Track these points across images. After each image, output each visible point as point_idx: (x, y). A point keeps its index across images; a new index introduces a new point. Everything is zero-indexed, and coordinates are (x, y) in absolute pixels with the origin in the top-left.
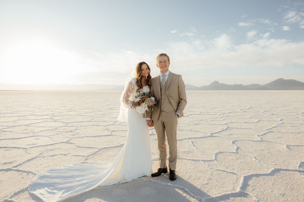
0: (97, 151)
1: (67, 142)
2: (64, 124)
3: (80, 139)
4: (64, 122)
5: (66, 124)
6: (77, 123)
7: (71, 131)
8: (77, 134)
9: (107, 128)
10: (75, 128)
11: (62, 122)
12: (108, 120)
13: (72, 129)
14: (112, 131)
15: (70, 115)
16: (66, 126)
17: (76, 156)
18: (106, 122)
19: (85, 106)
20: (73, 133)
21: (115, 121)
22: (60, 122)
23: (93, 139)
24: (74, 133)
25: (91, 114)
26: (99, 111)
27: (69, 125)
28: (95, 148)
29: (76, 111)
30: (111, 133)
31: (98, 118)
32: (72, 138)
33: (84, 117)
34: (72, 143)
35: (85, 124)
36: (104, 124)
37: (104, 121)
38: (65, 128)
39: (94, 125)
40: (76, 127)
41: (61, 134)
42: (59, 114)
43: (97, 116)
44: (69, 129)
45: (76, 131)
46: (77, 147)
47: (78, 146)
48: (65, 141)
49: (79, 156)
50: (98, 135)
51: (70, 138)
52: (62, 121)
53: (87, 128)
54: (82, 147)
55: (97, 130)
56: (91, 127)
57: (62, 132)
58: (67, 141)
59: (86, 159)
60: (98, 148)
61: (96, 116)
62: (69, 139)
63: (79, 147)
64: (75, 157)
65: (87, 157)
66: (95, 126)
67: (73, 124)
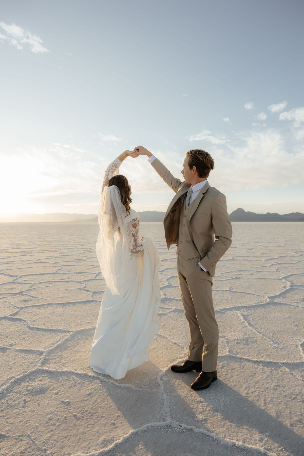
0: (66, 340)
1: (12, 319)
2: (11, 279)
3: (36, 310)
4: (12, 275)
5: (15, 278)
6: (34, 277)
7: (21, 293)
8: (32, 299)
9: (84, 285)
10: (28, 287)
11: (9, 275)
12: (86, 271)
13: (25, 287)
14: (94, 293)
15: (24, 261)
16: (16, 281)
17: (26, 351)
18: (82, 274)
19: (49, 246)
20: (23, 298)
21: (98, 272)
22: (5, 275)
23: (60, 309)
24: (28, 298)
25: (58, 260)
26: (71, 255)
27: (20, 280)
28: (63, 331)
29: (34, 255)
30: (92, 297)
31: (69, 268)
32: (22, 308)
33: (46, 265)
34: (20, 320)
35: (47, 278)
36: (79, 278)
37: (79, 273)
38: (12, 286)
39: (61, 281)
40: (31, 285)
41: (3, 300)
42: (6, 260)
43: (68, 264)
44: (19, 288)
45: (31, 293)
46: (27, 330)
47: (32, 326)
48: (8, 315)
49: (32, 352)
50: (68, 301)
51: (18, 308)
52: (9, 272)
53: (50, 285)
54: (38, 329)
55: (67, 291)
56: (56, 284)
57: (5, 296)
58: (11, 314)
59: (45, 362)
60: (69, 332)
61: (65, 264)
62: (17, 310)
63: (32, 329)
64: (23, 355)
65: (46, 356)
66: (64, 283)
67: (27, 278)
